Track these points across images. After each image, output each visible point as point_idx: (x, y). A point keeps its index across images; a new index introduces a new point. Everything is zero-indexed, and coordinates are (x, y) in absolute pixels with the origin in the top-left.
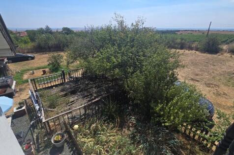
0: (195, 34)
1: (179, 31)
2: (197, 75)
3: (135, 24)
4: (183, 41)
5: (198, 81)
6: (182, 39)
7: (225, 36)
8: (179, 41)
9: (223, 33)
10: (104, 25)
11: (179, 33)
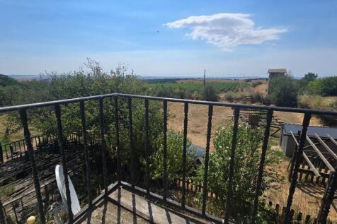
0: (195, 82)
1: (179, 79)
2: (197, 127)
3: (115, 71)
4: (183, 91)
5: (199, 133)
6: (180, 89)
7: (224, 84)
8: (177, 90)
9: (222, 81)
10: (73, 72)
11: (179, 82)
